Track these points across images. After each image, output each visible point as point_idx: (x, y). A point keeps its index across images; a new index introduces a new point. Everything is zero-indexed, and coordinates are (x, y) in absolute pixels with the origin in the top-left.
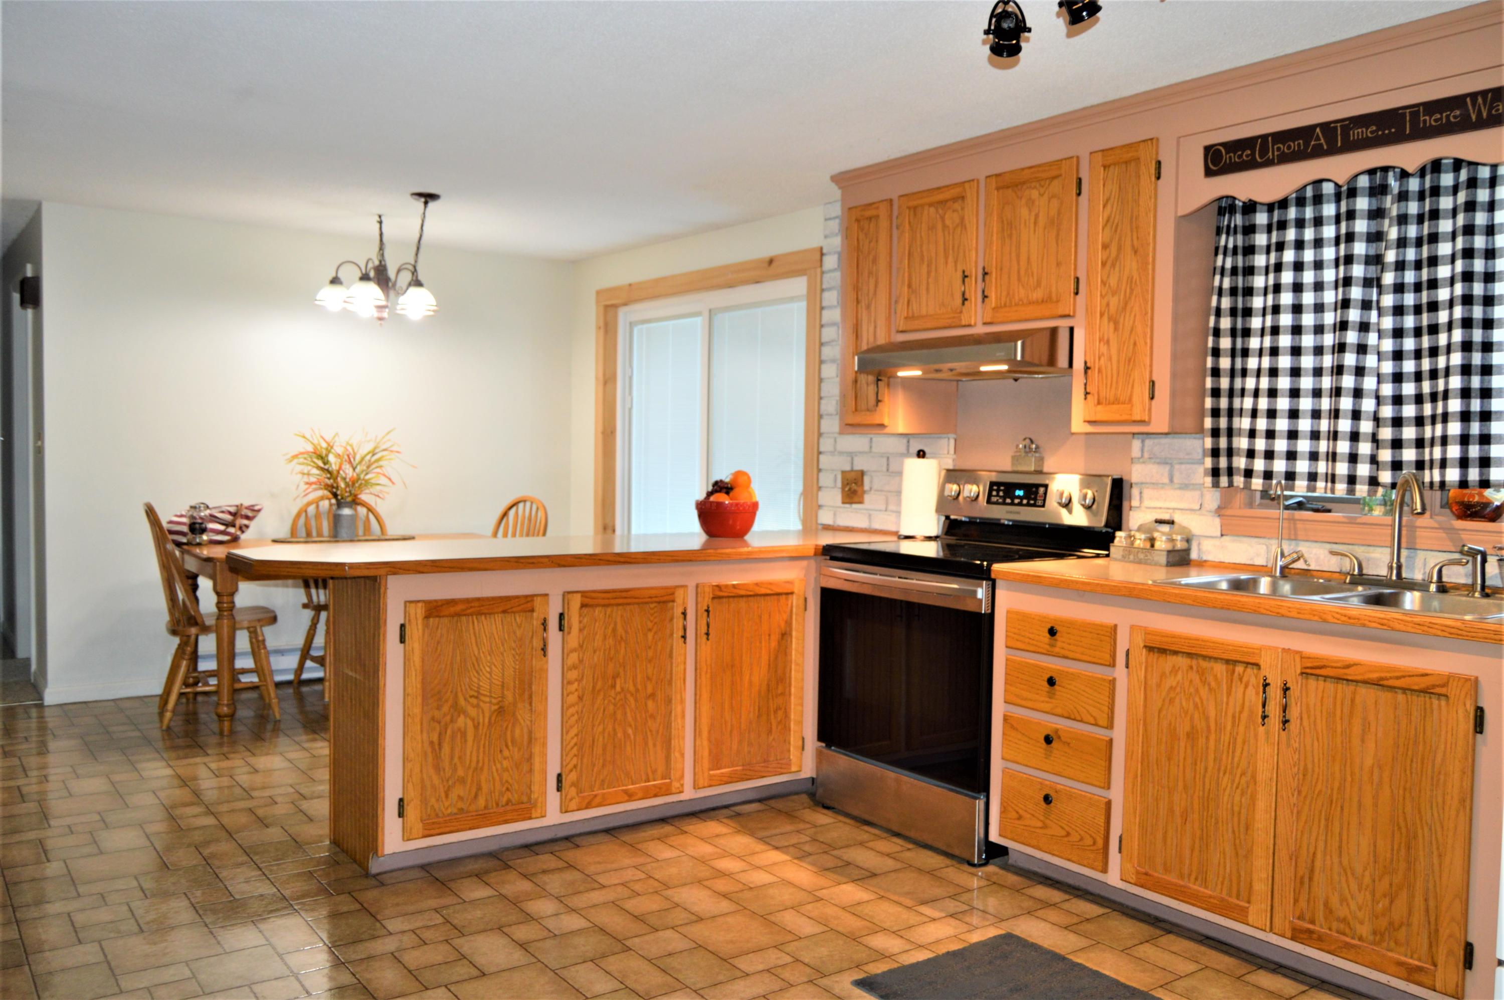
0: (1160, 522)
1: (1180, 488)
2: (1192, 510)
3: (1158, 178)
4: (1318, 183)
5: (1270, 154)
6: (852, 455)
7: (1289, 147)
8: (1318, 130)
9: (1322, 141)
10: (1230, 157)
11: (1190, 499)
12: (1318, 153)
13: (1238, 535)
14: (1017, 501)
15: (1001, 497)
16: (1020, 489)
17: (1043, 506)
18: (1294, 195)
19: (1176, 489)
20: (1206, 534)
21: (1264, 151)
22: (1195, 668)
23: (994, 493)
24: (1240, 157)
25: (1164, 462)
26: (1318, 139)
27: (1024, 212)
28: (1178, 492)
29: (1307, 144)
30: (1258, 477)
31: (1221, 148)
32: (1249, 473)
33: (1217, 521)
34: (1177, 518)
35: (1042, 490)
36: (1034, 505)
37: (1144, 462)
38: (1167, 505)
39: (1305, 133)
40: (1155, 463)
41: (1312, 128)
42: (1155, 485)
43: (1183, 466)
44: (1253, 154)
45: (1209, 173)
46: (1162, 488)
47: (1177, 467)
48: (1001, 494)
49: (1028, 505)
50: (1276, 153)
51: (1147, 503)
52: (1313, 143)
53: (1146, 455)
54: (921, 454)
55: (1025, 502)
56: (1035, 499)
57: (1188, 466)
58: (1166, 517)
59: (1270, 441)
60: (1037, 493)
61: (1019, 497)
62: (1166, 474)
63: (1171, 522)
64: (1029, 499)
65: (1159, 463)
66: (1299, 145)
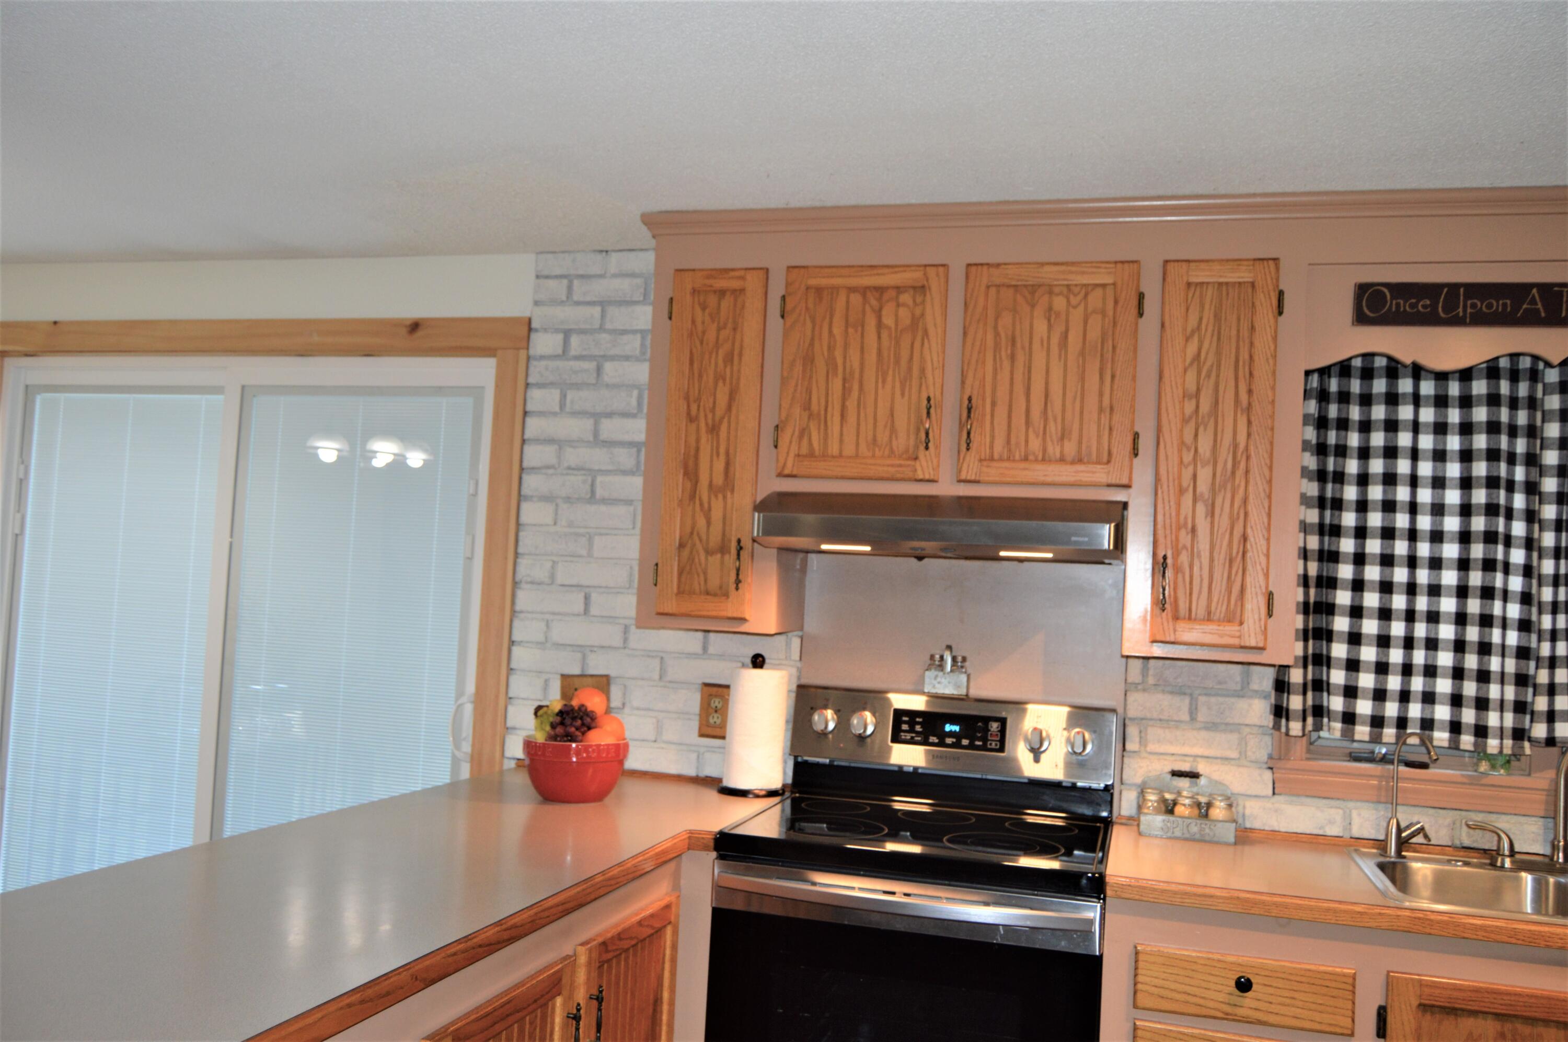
0: (1176, 774)
1: (1207, 728)
2: (1226, 759)
3: (1280, 313)
4: (1514, 357)
5: (1461, 310)
6: (583, 650)
7: (1489, 306)
8: (1535, 291)
9: (1540, 306)
10: (1398, 305)
11: (1223, 744)
12: (1531, 320)
13: (1298, 795)
14: (949, 741)
15: (918, 733)
16: (952, 723)
17: (1002, 749)
18: (1484, 365)
19: (1200, 729)
20: (1249, 793)
21: (1451, 305)
22: (1509, 1036)
23: (905, 727)
24: (1413, 306)
25: (1179, 691)
26: (1533, 301)
27: (1041, 327)
28: (1204, 734)
29: (1516, 309)
30: (1363, 724)
31: (1386, 291)
32: (1349, 718)
33: (1268, 775)
34: (1201, 768)
35: (994, 726)
36: (984, 748)
37: (1144, 690)
38: (1187, 750)
39: (1518, 291)
40: (1163, 692)
41: (1527, 287)
42: (1165, 722)
43: (1213, 699)
44: (1434, 306)
45: (1360, 319)
46: (1177, 727)
47: (1202, 699)
48: (918, 728)
49: (971, 746)
50: (1469, 310)
51: (1151, 747)
52: (1525, 306)
53: (1151, 680)
54: (758, 662)
55: (965, 742)
56: (985, 739)
57: (1221, 699)
58: (1185, 767)
59: (1381, 677)
60: (986, 730)
61: (951, 734)
62: (1185, 708)
63: (1194, 775)
64: (972, 739)
65: (1172, 693)
66: (1505, 305)
